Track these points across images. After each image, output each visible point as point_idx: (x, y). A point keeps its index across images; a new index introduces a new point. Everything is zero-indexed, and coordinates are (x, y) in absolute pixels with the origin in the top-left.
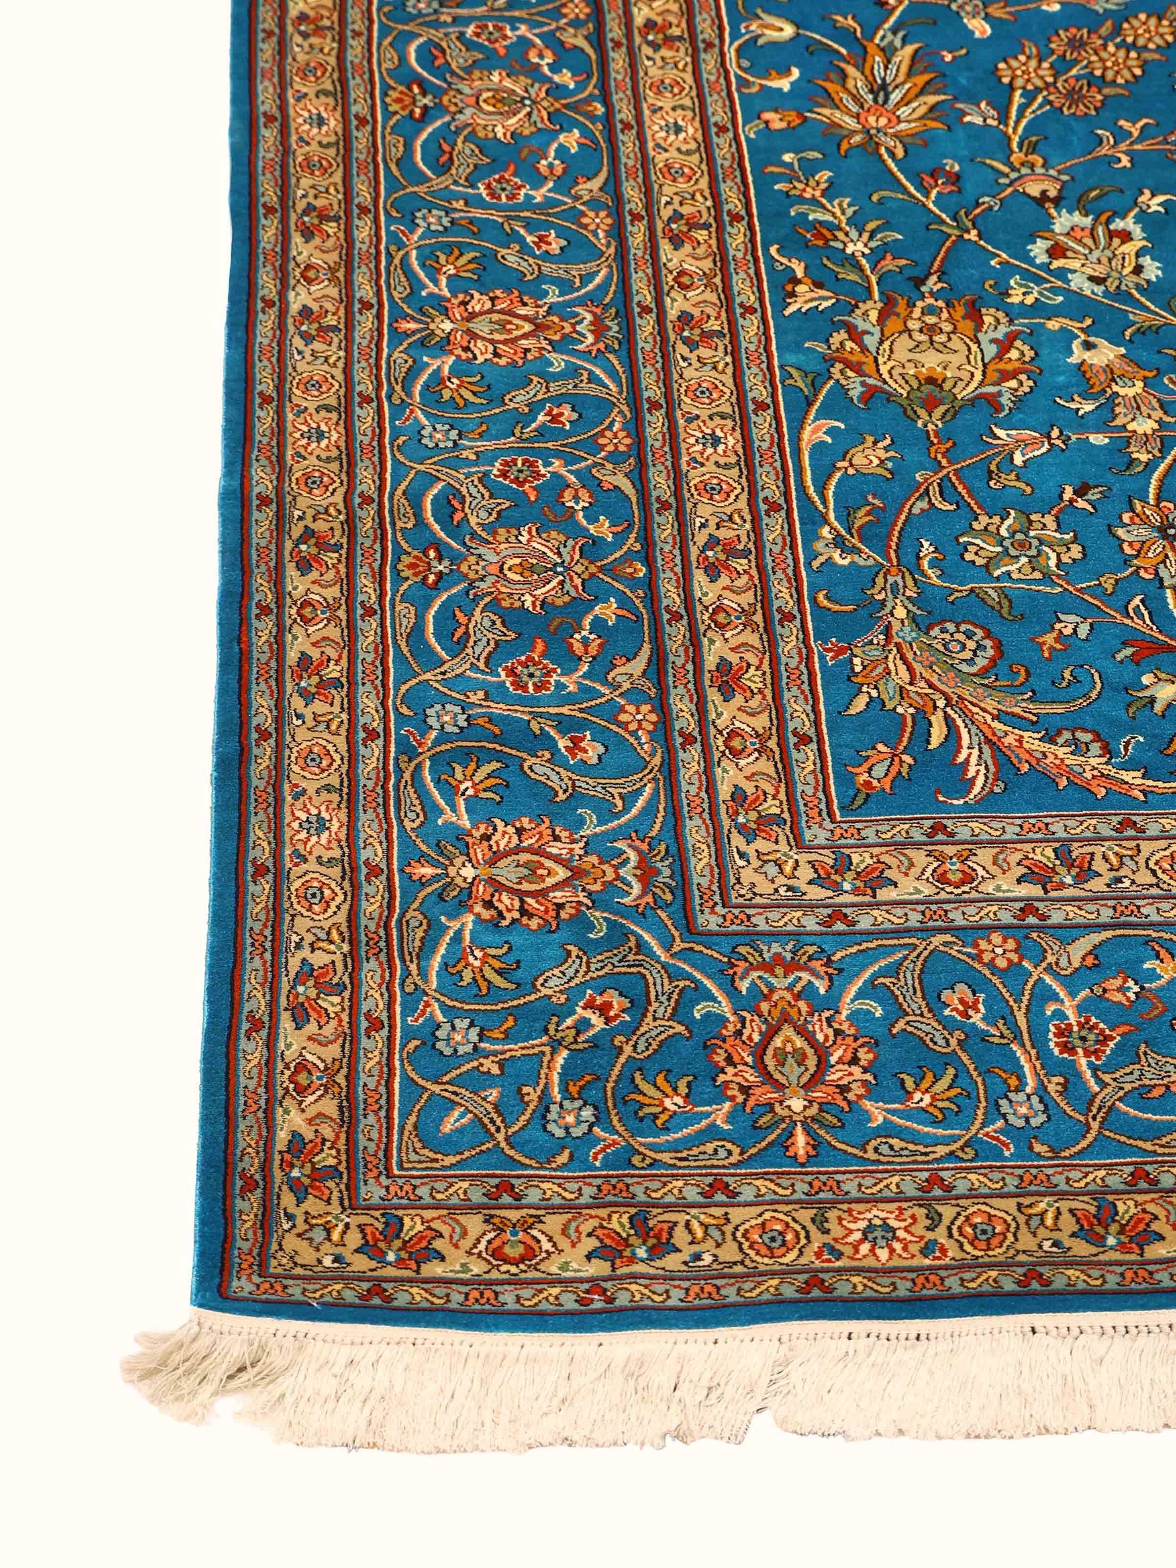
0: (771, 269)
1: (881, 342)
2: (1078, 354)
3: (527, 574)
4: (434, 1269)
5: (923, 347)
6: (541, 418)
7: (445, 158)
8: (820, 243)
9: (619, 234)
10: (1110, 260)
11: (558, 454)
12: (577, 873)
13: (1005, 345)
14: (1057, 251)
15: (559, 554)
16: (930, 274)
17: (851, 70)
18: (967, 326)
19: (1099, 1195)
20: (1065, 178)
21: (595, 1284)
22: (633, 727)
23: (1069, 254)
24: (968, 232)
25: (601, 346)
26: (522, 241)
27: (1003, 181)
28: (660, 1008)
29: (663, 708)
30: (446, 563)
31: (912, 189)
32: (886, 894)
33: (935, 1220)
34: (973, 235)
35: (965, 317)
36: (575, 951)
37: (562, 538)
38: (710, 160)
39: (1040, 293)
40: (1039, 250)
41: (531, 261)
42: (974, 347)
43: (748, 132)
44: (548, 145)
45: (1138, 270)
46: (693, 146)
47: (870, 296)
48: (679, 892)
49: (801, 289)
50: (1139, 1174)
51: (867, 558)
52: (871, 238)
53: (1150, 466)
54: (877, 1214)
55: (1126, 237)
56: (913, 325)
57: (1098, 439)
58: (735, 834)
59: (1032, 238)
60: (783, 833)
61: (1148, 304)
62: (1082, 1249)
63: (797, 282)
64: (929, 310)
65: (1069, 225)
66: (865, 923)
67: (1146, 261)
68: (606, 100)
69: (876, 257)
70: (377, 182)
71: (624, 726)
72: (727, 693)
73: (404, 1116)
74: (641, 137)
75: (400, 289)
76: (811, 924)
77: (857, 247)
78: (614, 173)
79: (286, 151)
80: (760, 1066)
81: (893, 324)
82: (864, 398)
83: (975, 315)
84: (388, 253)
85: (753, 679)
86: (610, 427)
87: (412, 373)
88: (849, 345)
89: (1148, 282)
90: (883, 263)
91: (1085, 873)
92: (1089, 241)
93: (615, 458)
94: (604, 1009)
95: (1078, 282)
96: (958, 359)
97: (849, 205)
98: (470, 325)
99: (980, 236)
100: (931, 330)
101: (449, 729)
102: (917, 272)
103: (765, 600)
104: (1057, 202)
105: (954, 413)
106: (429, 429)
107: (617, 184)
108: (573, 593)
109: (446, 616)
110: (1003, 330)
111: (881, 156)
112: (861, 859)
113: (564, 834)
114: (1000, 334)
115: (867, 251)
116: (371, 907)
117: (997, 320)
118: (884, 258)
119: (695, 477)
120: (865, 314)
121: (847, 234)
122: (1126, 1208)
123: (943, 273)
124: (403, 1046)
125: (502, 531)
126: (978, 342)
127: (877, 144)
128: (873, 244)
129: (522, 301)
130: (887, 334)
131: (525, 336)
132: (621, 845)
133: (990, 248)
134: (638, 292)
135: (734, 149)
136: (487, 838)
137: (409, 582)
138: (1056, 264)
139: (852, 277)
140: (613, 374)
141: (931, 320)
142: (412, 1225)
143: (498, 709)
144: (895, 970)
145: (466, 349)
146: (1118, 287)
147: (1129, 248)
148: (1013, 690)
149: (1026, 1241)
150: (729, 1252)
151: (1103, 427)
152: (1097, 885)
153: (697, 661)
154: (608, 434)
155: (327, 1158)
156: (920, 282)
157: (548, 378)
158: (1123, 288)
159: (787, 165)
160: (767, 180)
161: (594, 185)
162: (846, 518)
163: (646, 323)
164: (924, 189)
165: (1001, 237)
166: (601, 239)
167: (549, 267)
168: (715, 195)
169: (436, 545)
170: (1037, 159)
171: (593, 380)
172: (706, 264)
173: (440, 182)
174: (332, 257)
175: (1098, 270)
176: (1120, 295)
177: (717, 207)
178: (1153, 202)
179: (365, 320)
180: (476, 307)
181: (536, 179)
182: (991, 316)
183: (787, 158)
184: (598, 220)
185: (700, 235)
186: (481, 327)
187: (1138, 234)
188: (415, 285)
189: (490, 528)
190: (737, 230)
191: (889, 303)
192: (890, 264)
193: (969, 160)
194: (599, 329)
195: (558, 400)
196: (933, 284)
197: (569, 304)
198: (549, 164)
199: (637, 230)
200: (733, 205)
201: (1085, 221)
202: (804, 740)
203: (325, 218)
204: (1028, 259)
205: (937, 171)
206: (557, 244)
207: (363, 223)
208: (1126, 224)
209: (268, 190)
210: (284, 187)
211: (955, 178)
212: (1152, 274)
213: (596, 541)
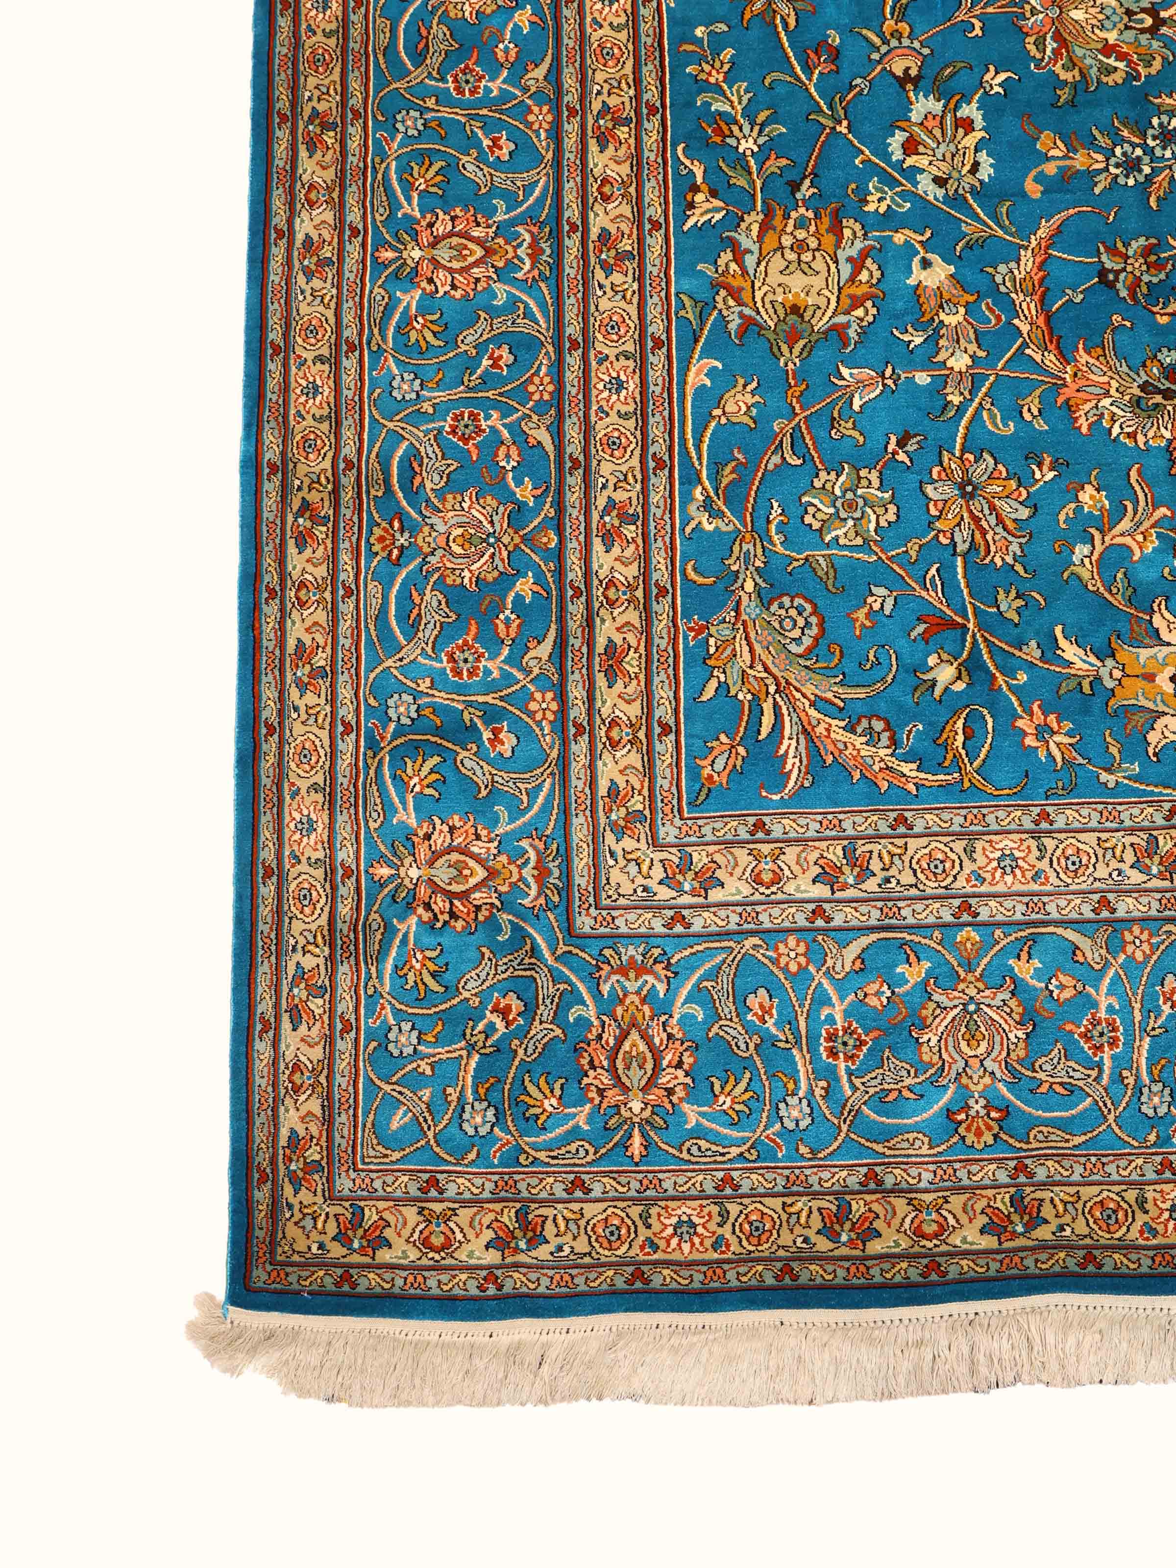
0: (676, 173)
1: (758, 264)
2: (918, 275)
3: (467, 546)
4: (385, 1256)
5: (792, 268)
6: (486, 362)
7: (421, 46)
8: (718, 139)
9: (556, 134)
10: (953, 156)
11: (496, 404)
12: (492, 873)
13: (858, 264)
14: (911, 147)
15: (492, 523)
16: (805, 177)
18: (829, 240)
19: (841, 1194)
20: (926, 51)
21: (491, 1274)
22: (539, 716)
23: (921, 149)
24: (840, 123)
25: (536, 273)
26: (478, 145)
27: (875, 56)
28: (545, 1012)
29: (562, 697)
30: (406, 535)
31: (798, 69)
32: (716, 895)
33: (724, 1215)
34: (843, 129)
35: (829, 231)
36: (488, 954)
37: (494, 504)
38: (635, 38)
39: (892, 198)
40: (897, 140)
41: (486, 169)
42: (833, 267)
44: (506, 24)
45: (975, 168)
46: (623, 20)
47: (754, 208)
48: (564, 894)
49: (699, 197)
50: (871, 1175)
51: (728, 524)
52: (760, 132)
53: (960, 410)
54: (686, 1210)
55: (968, 125)
56: (787, 241)
57: (922, 378)
58: (608, 833)
59: (892, 128)
60: (642, 830)
61: (979, 210)
62: (823, 1245)
63: (695, 189)
64: (801, 224)
65: (923, 111)
66: (697, 926)
67: (983, 157)
69: (763, 154)
70: (368, 78)
71: (531, 714)
72: (611, 678)
73: (366, 1114)
74: (581, 12)
75: (381, 210)
76: (658, 927)
77: (747, 145)
78: (557, 58)
79: (297, 44)
80: (613, 1069)
81: (770, 241)
82: (743, 331)
83: (837, 229)
84: (374, 167)
85: (632, 663)
86: (536, 373)
87: (388, 311)
88: (733, 266)
89: (981, 182)
90: (768, 163)
91: (865, 873)
92: (937, 132)
93: (540, 409)
94: (504, 1012)
95: (926, 186)
96: (818, 282)
97: (747, 91)
98: (435, 252)
99: (849, 127)
100: (800, 246)
101: (405, 721)
102: (794, 175)
103: (646, 573)
104: (916, 81)
105: (810, 348)
106: (398, 378)
107: (559, 72)
108: (501, 569)
109: (405, 596)
110: (859, 245)
111: (776, 27)
112: (700, 858)
113: (483, 833)
114: (854, 252)
115: (756, 149)
116: (345, 910)
117: (855, 233)
118: (768, 159)
119: (601, 429)
120: (748, 229)
121: (741, 129)
122: (858, 1207)
123: (816, 175)
124: (366, 1047)
125: (450, 497)
126: (836, 262)
127: (774, 11)
128: (761, 141)
129: (476, 221)
130: (764, 253)
131: (476, 264)
132: (525, 844)
133: (856, 142)
134: (569, 206)
135: (656, 24)
136: (428, 837)
137: (379, 558)
138: (910, 161)
139: (742, 182)
140: (543, 306)
141: (801, 234)
142: (371, 1216)
143: (440, 698)
144: (714, 974)
145: (430, 281)
146: (956, 190)
147: (970, 141)
148: (827, 672)
149: (786, 1238)
150: (582, 1246)
151: (929, 363)
152: (871, 885)
153: (590, 643)
154: (536, 380)
155: (313, 1154)
156: (795, 187)
157: (493, 312)
158: (961, 191)
159: (698, 42)
160: (680, 61)
161: (540, 72)
162: (716, 476)
163: (572, 244)
164: (808, 69)
165: (867, 128)
166: (542, 141)
167: (499, 177)
168: (637, 81)
169: (400, 515)
170: (904, 27)
171: (528, 314)
172: (625, 169)
173: (418, 75)
174: (330, 175)
175: (942, 169)
176: (956, 200)
177: (638, 97)
178: (996, 81)
179: (353, 249)
180: (440, 229)
181: (494, 67)
182: (850, 228)
183: (699, 32)
184: (541, 117)
185: (622, 132)
186: (443, 254)
187: (979, 123)
188: (393, 205)
189: (441, 494)
190: (652, 125)
191: (769, 214)
192: (773, 165)
193: (848, 31)
194: (535, 253)
195: (499, 339)
196: (806, 190)
197: (513, 223)
198: (505, 48)
199: (571, 128)
200: (651, 95)
201: (937, 107)
202: (666, 729)
203: (325, 126)
204: (886, 156)
205: (821, 46)
206: (507, 148)
207: (355, 131)
208: (970, 110)
209: (282, 93)
210: (294, 88)
211: (835, 54)
212: (986, 172)
213: (520, 507)
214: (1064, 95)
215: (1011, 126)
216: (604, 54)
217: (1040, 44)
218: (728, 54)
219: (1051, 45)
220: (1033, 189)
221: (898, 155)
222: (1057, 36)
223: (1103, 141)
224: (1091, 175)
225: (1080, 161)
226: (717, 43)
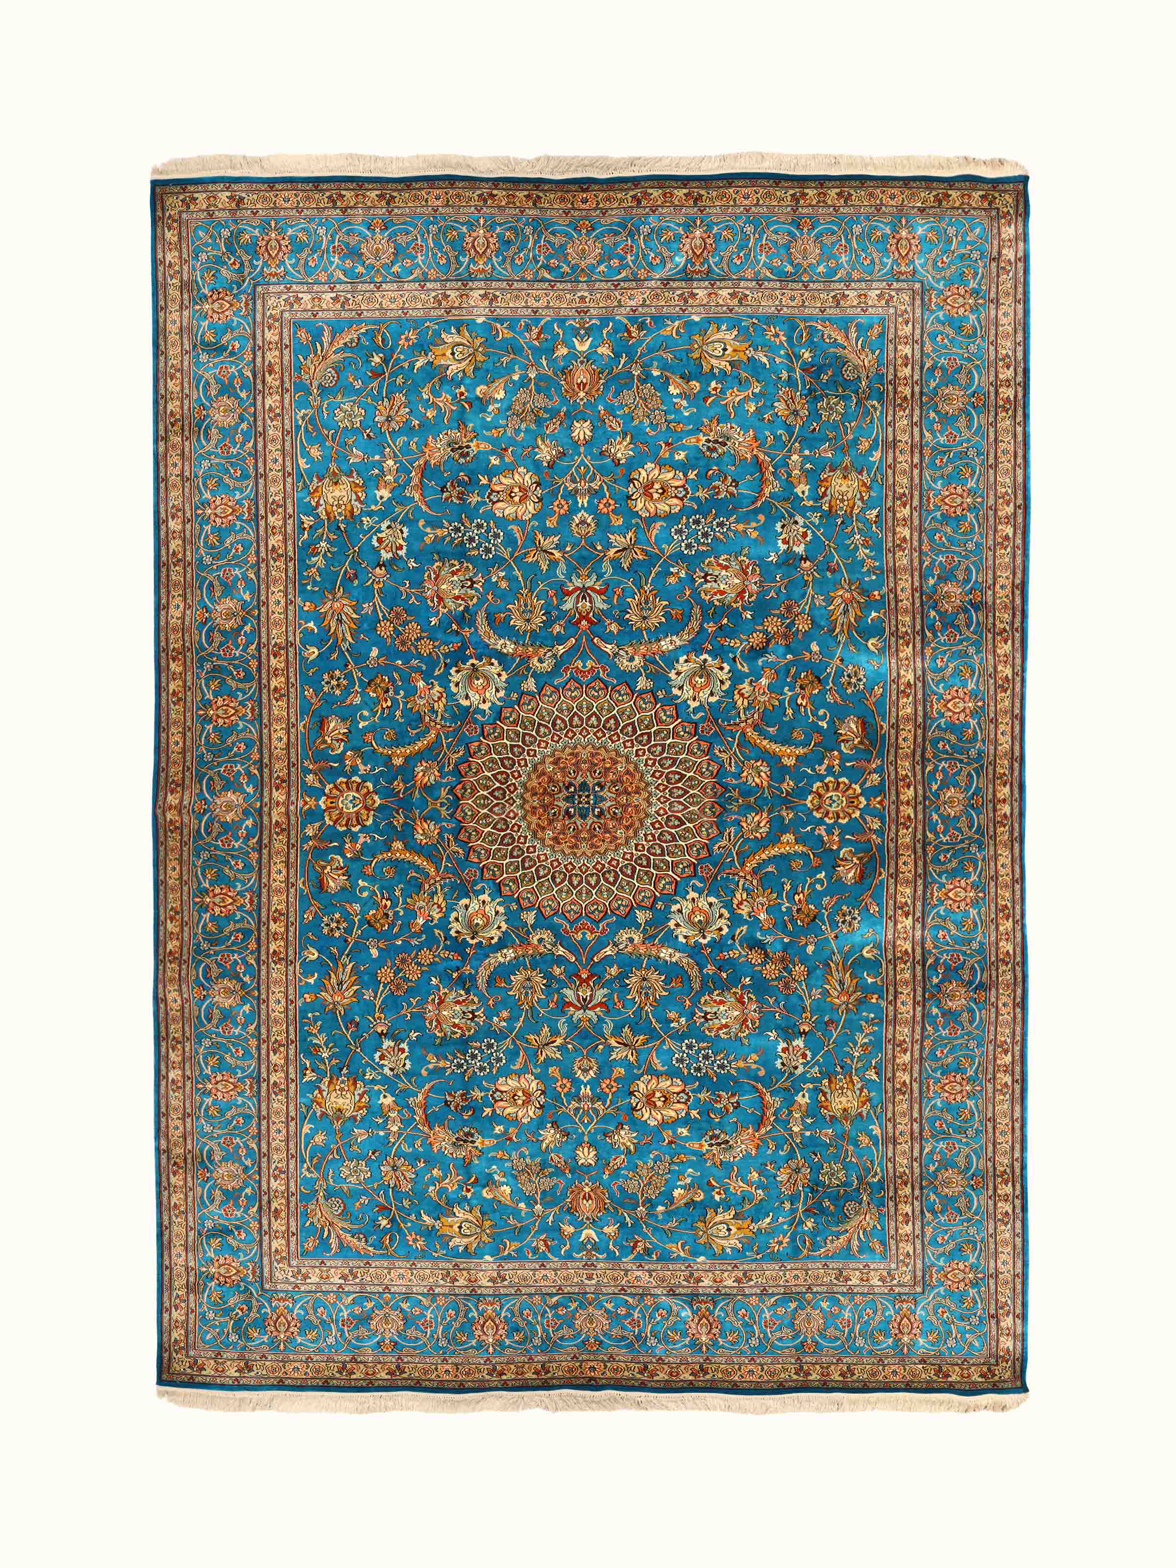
0: (300, 1063)
1: (328, 1095)
2: (382, 1100)
3: (229, 1178)
5: (339, 1096)
6: (235, 1122)
7: (210, 1017)
8: (315, 1053)
9: (259, 1048)
10: (397, 1061)
11: (238, 1135)
12: (238, 1272)
13: (361, 1096)
14: (382, 1057)
15: (237, 1171)
16: (345, 1066)
17: (333, 976)
18: (352, 1088)
20: (390, 1024)
22: (252, 1228)
23: (386, 1058)
24: (358, 1048)
25: (251, 1094)
26: (231, 1051)
27: (371, 1026)
28: (254, 1310)
29: (260, 1223)
30: (209, 1173)
31: (344, 1029)
32: (308, 1281)
34: (359, 1050)
35: (352, 1084)
36: (237, 1294)
37: (238, 1166)
38: (287, 1017)
39: (375, 1074)
40: (377, 1055)
41: (234, 1059)
43: (299, 1003)
44: (240, 1010)
45: (405, 1065)
46: (283, 1010)
47: (327, 1076)
48: (261, 1278)
49: (308, 1072)
50: (353, 1358)
51: (315, 1175)
52: (330, 1051)
53: (394, 1144)
55: (403, 1051)
56: (338, 1087)
57: (382, 1133)
58: (275, 1262)
59: (376, 1050)
60: (286, 1262)
61: (404, 1079)
62: (338, 1375)
63: (307, 1069)
64: (343, 1082)
65: (387, 1045)
66: (302, 1289)
67: (407, 1062)
68: (259, 991)
69: (330, 1058)
70: (192, 1027)
71: (250, 1228)
72: (276, 1219)
73: (198, 1335)
74: (268, 1006)
75: (198, 1071)
76: (290, 1288)
77: (325, 1055)
78: (259, 1022)
79: (167, 1014)
80: (275, 1326)
81: (332, 1087)
82: (321, 1116)
83: (355, 1084)
84: (195, 1057)
85: (283, 1214)
86: (252, 1126)
87: (201, 1104)
88: (319, 1095)
89: (406, 1070)
91: (355, 1277)
92: (392, 1053)
93: (253, 1138)
94: (242, 1310)
95: (386, 1071)
96: (348, 1101)
97: (326, 1037)
98: (217, 1086)
99: (361, 1050)
100: (342, 1089)
101: (210, 1227)
102: (341, 1066)
103: (288, 1189)
104: (385, 1035)
105: (344, 1122)
106: (205, 1125)
107: (260, 1027)
108: (240, 1185)
109: (209, 1192)
110: (362, 1089)
111: (337, 1015)
112: (303, 1270)
113: (236, 1260)
114: (360, 1092)
115: (328, 1056)
116: (191, 1279)
117: (361, 1086)
118: (332, 1060)
119: (273, 1145)
120: (325, 1083)
121: (323, 1049)
122: (349, 1366)
123: (349, 1066)
124: (199, 1316)
125: (223, 1163)
126: (354, 1095)
127: (336, 1010)
128: (330, 1054)
129: (231, 1076)
130: (330, 1091)
131: (231, 1090)
132: (248, 1264)
133: (363, 1055)
134: (263, 1073)
135: (294, 1012)
136: (218, 1260)
137: (200, 1180)
138: (382, 1062)
139: (323, 1067)
140: (254, 1105)
141: (342, 1085)
143: (221, 1222)
144: (307, 1302)
145: (216, 1095)
146: (397, 1072)
147: (403, 1056)
148: (346, 1220)
149: (326, 1374)
150: (264, 1373)
151: (384, 1128)
152: (358, 1281)
153: (270, 1208)
154: (252, 1128)
155: (182, 1345)
156: (341, 1070)
157: (237, 1106)
158: (399, 1073)
159: (309, 1019)
160: (303, 1025)
161: (253, 1027)
162: (311, 1161)
163: (264, 1085)
164: (347, 1029)
165: (367, 1050)
166: (254, 1051)
167: (239, 1062)
168: (287, 1032)
169: (207, 1168)
170: (382, 1016)
171: (249, 1107)
172: (282, 1062)
173: (209, 1026)
174: (180, 1059)
175: (392, 1065)
176: (397, 1076)
177: (287, 1037)
178: (414, 1035)
179: (188, 1084)
180: (218, 1079)
181: (236, 1025)
182: (360, 1084)
183: (310, 1015)
184: (253, 1042)
185: (282, 1049)
186: (220, 1087)
187: (407, 1049)
188: (202, 1070)
189: (220, 1162)
190: (292, 1047)
191: (331, 1078)
192: (334, 1062)
193: (362, 1017)
194: (251, 1088)
195: (239, 1115)
196: (345, 1071)
197: (244, 1078)
198: (240, 1018)
199: (264, 1046)
200: (292, 1036)
201: (392, 1044)
202: (293, 1234)
203: (178, 1042)
204: (374, 1060)
205: (352, 1021)
206: (241, 1052)
207: (187, 1044)
208: (404, 1046)
209: (163, 1029)
210: (167, 1028)
211: (357, 1024)
212: (408, 1067)
213: (247, 1167)
214: (438, 1041)
215: (419, 1052)
216: (276, 1021)
217: (431, 1023)
218: (319, 1023)
219: (434, 1023)
220: (424, 1072)
221: (377, 1060)
222: (437, 1020)
223: (450, 1057)
224: (445, 1069)
225: (441, 1064)
226: (316, 1019)
